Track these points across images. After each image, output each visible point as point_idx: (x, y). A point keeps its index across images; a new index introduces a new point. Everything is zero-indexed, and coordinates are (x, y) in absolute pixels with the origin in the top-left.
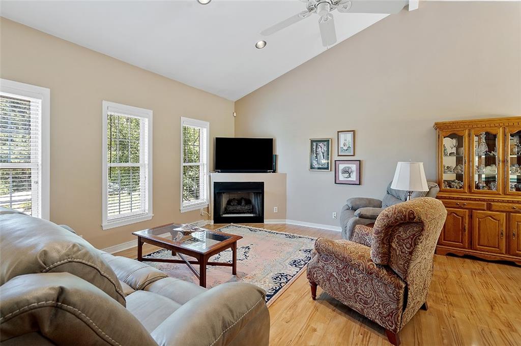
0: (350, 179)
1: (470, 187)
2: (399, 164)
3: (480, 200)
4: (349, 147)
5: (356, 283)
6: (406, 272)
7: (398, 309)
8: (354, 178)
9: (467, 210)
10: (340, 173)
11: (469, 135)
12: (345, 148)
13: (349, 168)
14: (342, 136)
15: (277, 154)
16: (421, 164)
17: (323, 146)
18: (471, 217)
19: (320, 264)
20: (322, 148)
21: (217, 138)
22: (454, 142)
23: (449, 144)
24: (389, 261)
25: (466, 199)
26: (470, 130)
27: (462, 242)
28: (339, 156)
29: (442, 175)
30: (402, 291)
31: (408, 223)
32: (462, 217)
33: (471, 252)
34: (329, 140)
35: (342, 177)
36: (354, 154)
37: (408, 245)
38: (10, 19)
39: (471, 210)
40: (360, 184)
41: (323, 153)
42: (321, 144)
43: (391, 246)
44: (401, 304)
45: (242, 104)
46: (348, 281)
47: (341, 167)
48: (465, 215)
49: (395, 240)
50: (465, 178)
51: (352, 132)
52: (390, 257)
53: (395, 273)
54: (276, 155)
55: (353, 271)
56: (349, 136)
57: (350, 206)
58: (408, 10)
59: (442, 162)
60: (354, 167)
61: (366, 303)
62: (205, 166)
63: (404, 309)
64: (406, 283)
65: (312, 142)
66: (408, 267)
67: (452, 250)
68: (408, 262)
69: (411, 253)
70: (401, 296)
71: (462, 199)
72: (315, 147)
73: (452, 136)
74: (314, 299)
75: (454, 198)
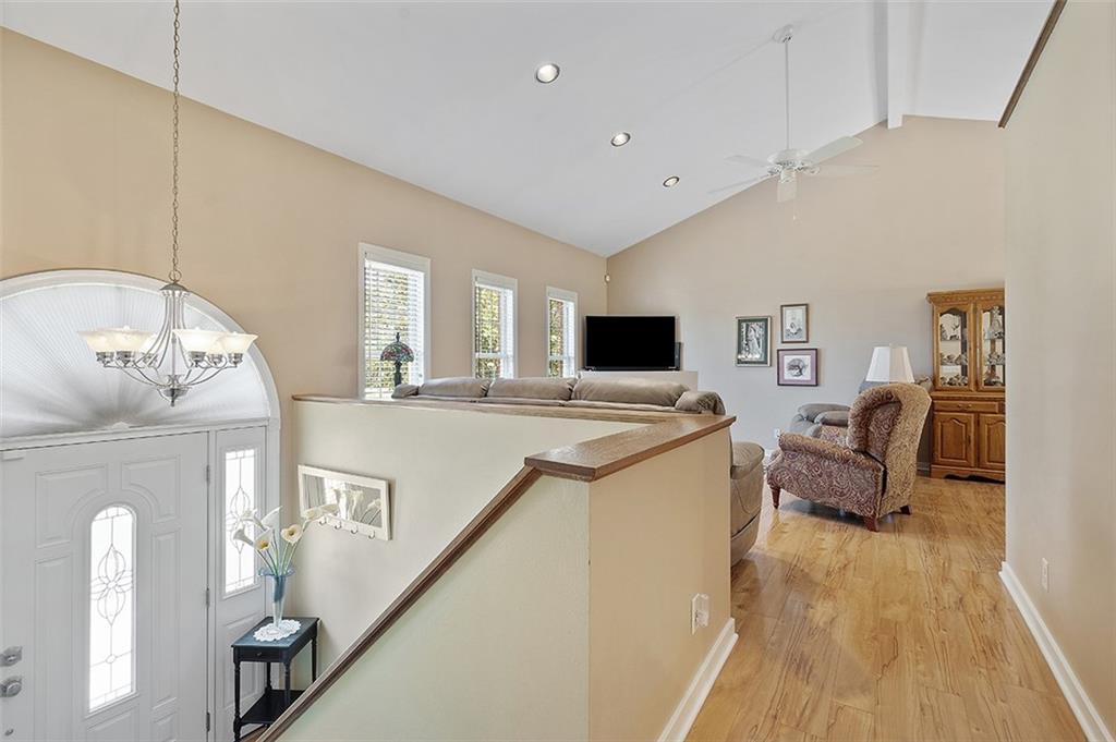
0: (800, 378)
1: (977, 383)
2: (877, 349)
3: (990, 400)
4: (799, 330)
5: (830, 476)
6: (884, 454)
7: (876, 493)
8: (807, 375)
9: (972, 415)
10: (786, 369)
11: (975, 310)
12: (793, 331)
13: (800, 360)
14: (788, 312)
15: (682, 341)
16: (905, 349)
17: (757, 328)
18: (978, 423)
19: (785, 464)
20: (756, 332)
21: (588, 318)
22: (956, 320)
23: (950, 322)
24: (867, 446)
25: (971, 399)
26: (975, 304)
27: (966, 459)
28: (783, 342)
29: (938, 368)
30: (881, 474)
31: (887, 403)
32: (966, 424)
33: (979, 472)
34: (767, 320)
35: (788, 375)
36: (808, 338)
37: (886, 426)
38: (401, 178)
39: (978, 414)
40: (817, 385)
41: (758, 339)
42: (754, 325)
43: (868, 430)
44: (880, 488)
45: (618, 263)
46: (820, 476)
47: (788, 359)
48: (969, 421)
49: (873, 423)
50: (970, 371)
51: (804, 307)
52: (867, 442)
53: (873, 457)
54: (680, 344)
55: (827, 463)
56: (800, 313)
57: (805, 415)
58: (887, 126)
59: (938, 349)
60: (807, 359)
61: (842, 494)
62: (573, 361)
63: (882, 495)
64: (885, 466)
65: (740, 322)
66: (887, 448)
67: (953, 470)
68: (887, 443)
69: (889, 434)
70: (880, 480)
71: (966, 399)
72: (744, 330)
73: (953, 311)
74: (776, 507)
75: (953, 399)
